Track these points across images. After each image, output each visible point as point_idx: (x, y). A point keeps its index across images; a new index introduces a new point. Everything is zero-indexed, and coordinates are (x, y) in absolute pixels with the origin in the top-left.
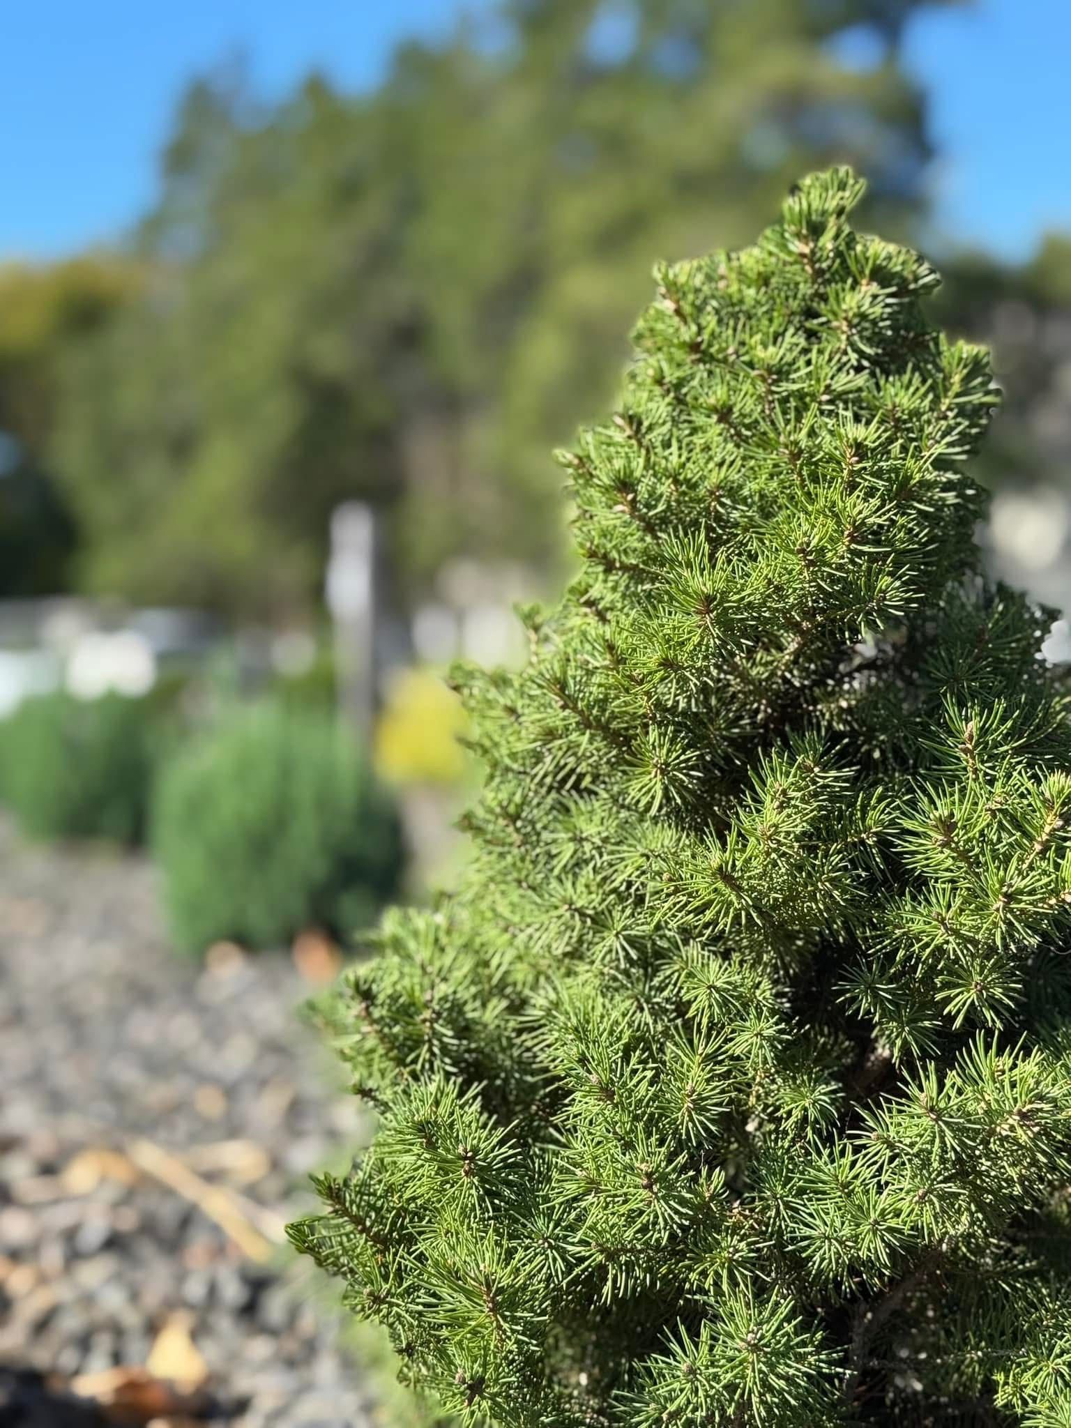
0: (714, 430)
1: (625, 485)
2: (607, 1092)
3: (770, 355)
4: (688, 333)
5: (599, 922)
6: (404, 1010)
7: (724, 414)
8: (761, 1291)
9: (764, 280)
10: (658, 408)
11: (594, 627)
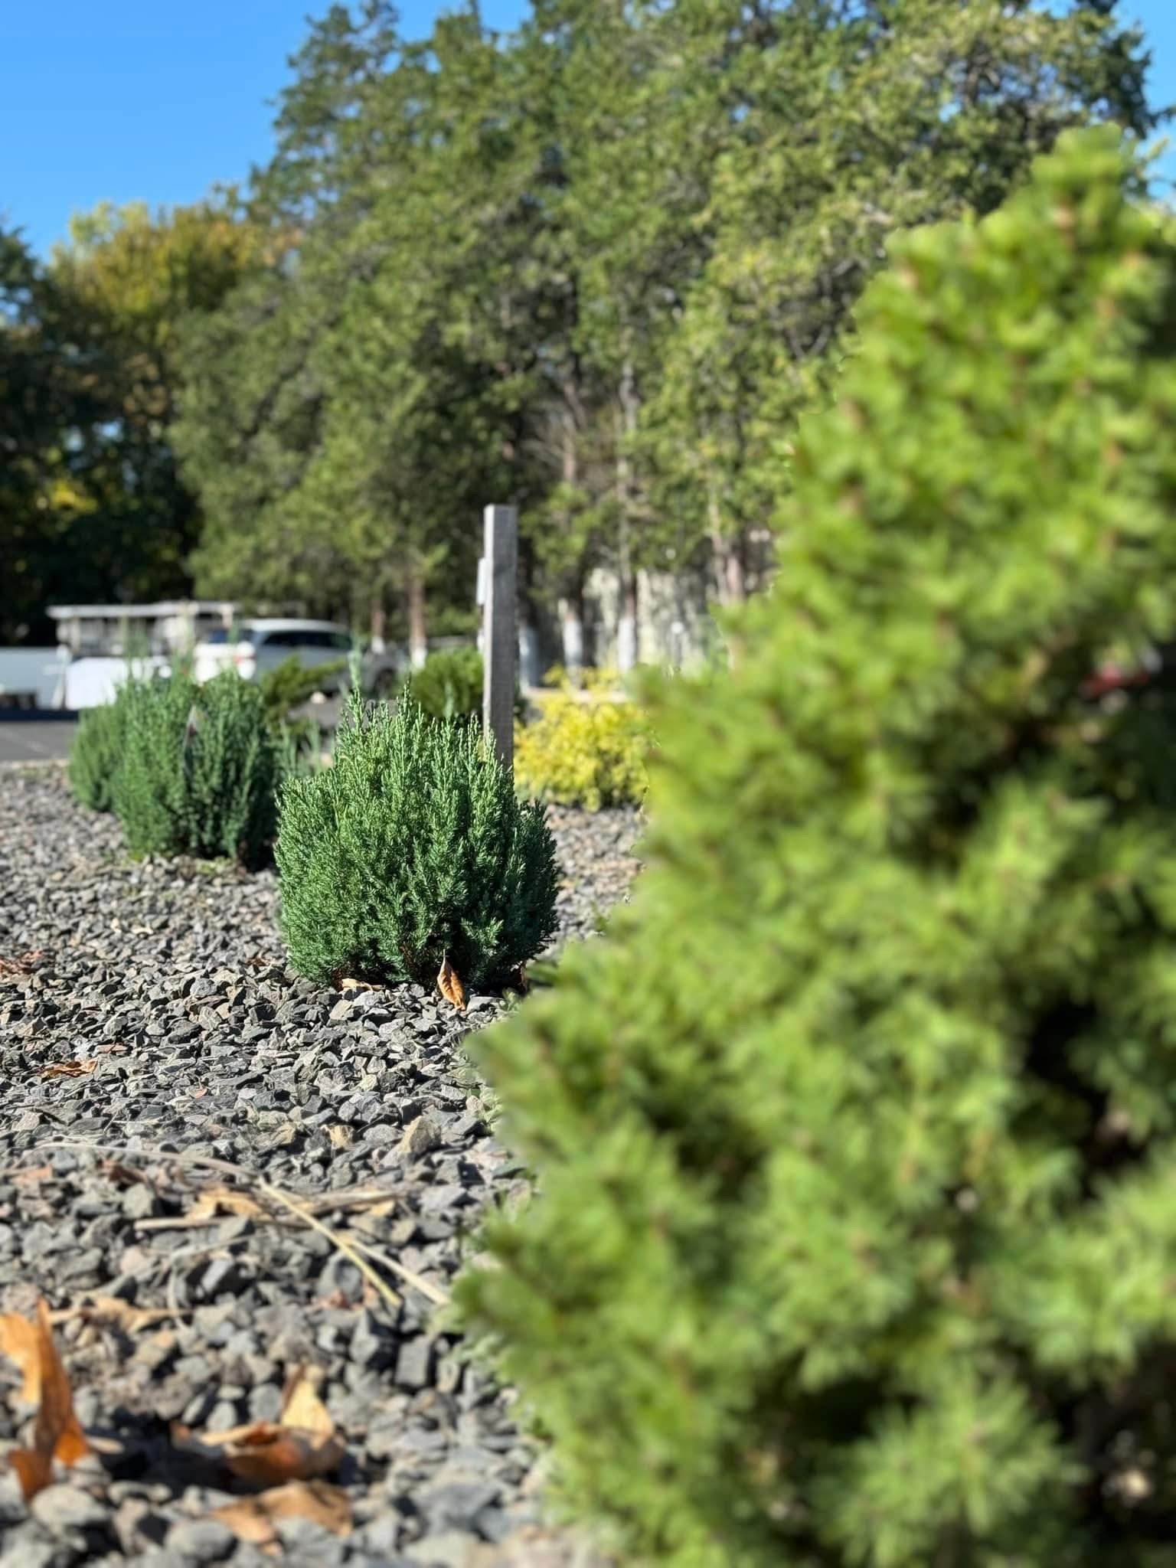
0: (952, 421)
1: (853, 480)
2: (816, 1153)
3: (1018, 336)
4: (926, 311)
5: (808, 965)
6: (587, 1055)
7: (967, 404)
8: (985, 1381)
9: (1015, 253)
10: (889, 396)
11: (811, 640)
